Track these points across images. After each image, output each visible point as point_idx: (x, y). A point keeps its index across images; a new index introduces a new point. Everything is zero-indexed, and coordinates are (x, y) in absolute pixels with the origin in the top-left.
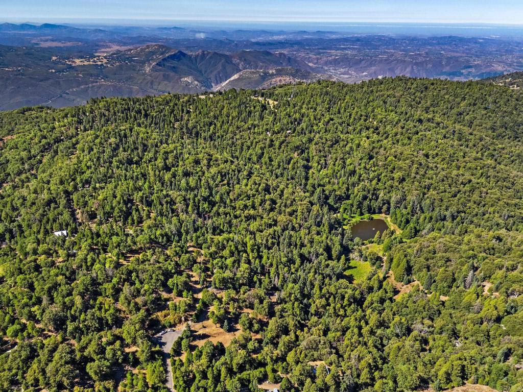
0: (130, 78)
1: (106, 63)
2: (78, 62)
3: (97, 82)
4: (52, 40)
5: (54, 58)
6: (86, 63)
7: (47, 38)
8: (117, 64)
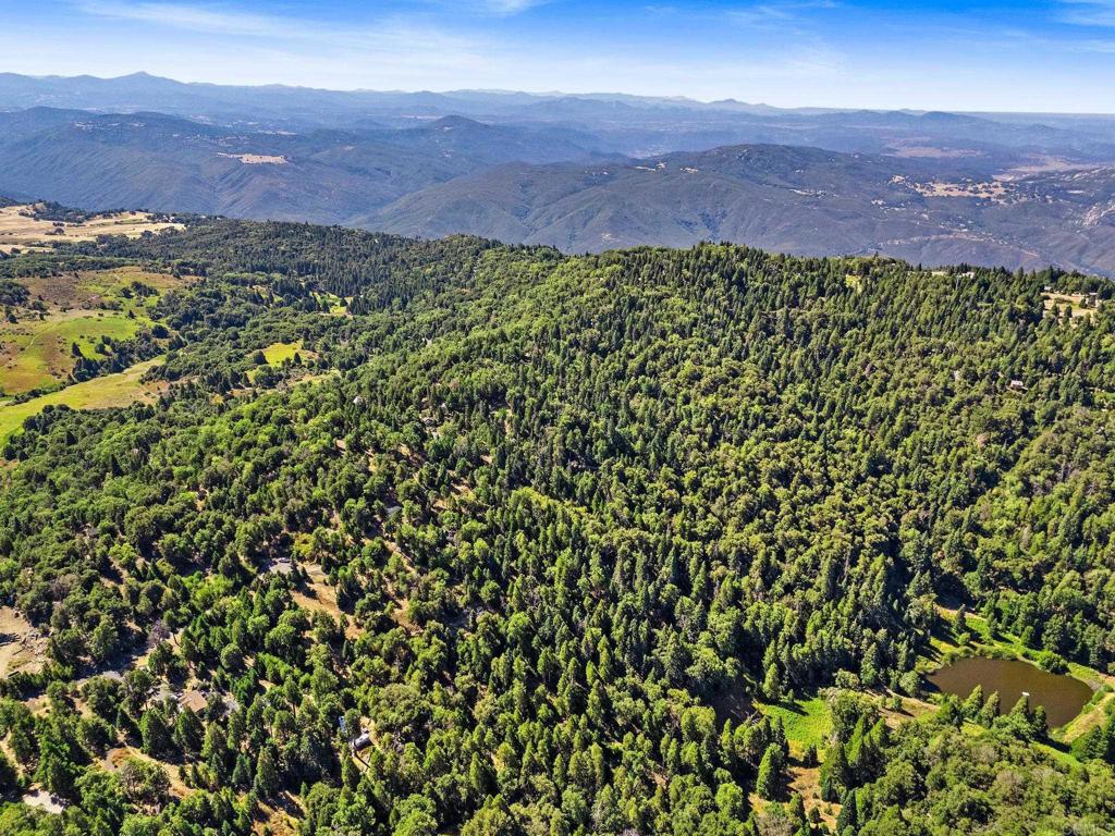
0: (1036, 232)
1: (1000, 197)
2: (940, 189)
3: (949, 233)
4: (926, 145)
5: (897, 179)
6: (955, 193)
7: (919, 139)
8: (1024, 199)
